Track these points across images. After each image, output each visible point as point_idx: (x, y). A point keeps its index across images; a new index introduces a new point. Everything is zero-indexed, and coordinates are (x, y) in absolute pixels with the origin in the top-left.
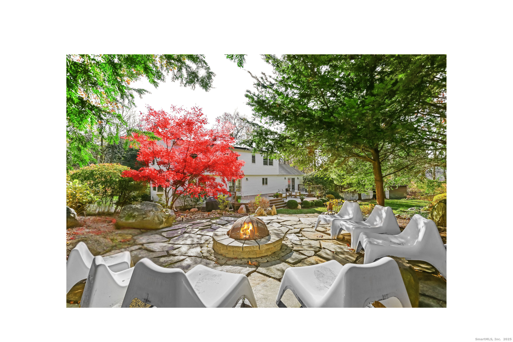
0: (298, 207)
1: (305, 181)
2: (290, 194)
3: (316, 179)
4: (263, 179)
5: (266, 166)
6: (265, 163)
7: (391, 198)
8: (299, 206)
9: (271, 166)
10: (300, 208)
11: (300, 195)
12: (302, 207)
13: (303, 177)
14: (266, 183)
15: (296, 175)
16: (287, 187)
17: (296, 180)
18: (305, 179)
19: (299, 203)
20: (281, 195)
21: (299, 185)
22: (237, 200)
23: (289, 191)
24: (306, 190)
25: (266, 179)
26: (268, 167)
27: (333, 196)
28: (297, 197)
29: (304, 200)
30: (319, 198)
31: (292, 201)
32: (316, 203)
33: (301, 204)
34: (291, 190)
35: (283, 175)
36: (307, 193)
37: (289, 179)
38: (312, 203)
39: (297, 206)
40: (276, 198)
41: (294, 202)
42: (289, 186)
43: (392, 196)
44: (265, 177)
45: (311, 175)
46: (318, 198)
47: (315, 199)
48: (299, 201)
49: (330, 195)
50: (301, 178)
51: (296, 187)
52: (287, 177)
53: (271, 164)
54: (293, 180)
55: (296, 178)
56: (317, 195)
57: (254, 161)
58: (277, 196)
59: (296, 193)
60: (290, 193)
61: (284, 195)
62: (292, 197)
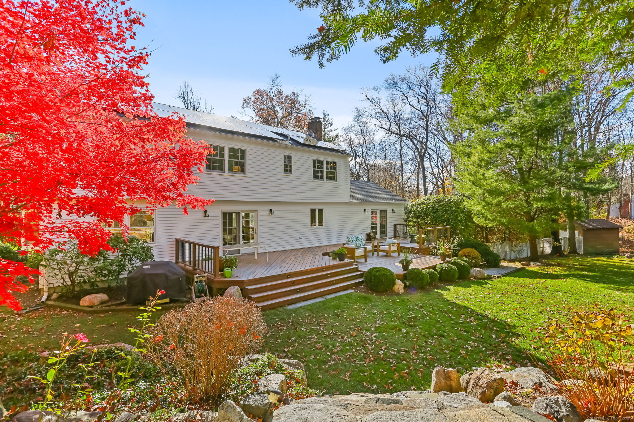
0: (396, 288)
1: (408, 217)
2: (375, 247)
3: (434, 213)
4: (313, 212)
5: (319, 182)
6: (317, 175)
7: (587, 253)
8: (399, 286)
9: (331, 183)
10: (402, 291)
11: (401, 250)
12: (405, 286)
13: (406, 208)
14: (321, 221)
15: (388, 204)
16: (369, 230)
17: (389, 214)
18: (410, 212)
19: (399, 277)
20: (352, 251)
21: (395, 225)
22: (222, 270)
23: (374, 238)
24: (412, 237)
25: (321, 211)
26: (325, 184)
27: (476, 252)
28: (393, 254)
29: (411, 267)
30: (448, 259)
31: (378, 270)
32: (440, 273)
33: (404, 278)
34: (378, 236)
35: (361, 203)
36: (415, 245)
37: (373, 212)
38: (431, 275)
39: (394, 284)
40: (337, 262)
41: (383, 275)
42: (374, 227)
43: (590, 249)
44: (317, 208)
45: (424, 203)
46: (444, 260)
47: (437, 261)
48: (396, 268)
49: (469, 250)
50: (401, 210)
51: (390, 231)
52: (369, 209)
53: (332, 177)
54: (383, 213)
55: (389, 209)
56: (442, 251)
57: (288, 169)
58: (341, 256)
59: (390, 245)
60: (375, 244)
61: (359, 252)
62: (381, 254)
